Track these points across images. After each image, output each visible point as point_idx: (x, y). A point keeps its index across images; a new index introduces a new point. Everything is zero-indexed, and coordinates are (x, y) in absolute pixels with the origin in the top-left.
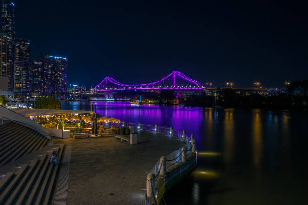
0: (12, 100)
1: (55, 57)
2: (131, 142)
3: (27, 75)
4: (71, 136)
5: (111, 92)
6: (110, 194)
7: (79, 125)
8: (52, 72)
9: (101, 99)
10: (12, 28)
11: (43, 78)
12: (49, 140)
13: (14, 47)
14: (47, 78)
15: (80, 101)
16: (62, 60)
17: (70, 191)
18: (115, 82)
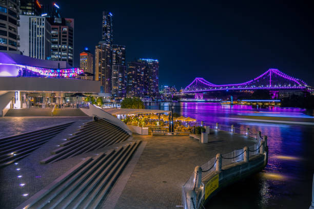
0: (109, 101)
1: (147, 60)
2: (202, 141)
3: (123, 78)
4: (149, 133)
5: (202, 92)
6: (164, 182)
7: (158, 124)
8: (145, 74)
9: (191, 100)
10: (110, 36)
11: (136, 80)
12: (130, 136)
13: (112, 52)
14: (140, 80)
15: (171, 102)
16: (154, 62)
17: (132, 176)
18: (205, 82)
